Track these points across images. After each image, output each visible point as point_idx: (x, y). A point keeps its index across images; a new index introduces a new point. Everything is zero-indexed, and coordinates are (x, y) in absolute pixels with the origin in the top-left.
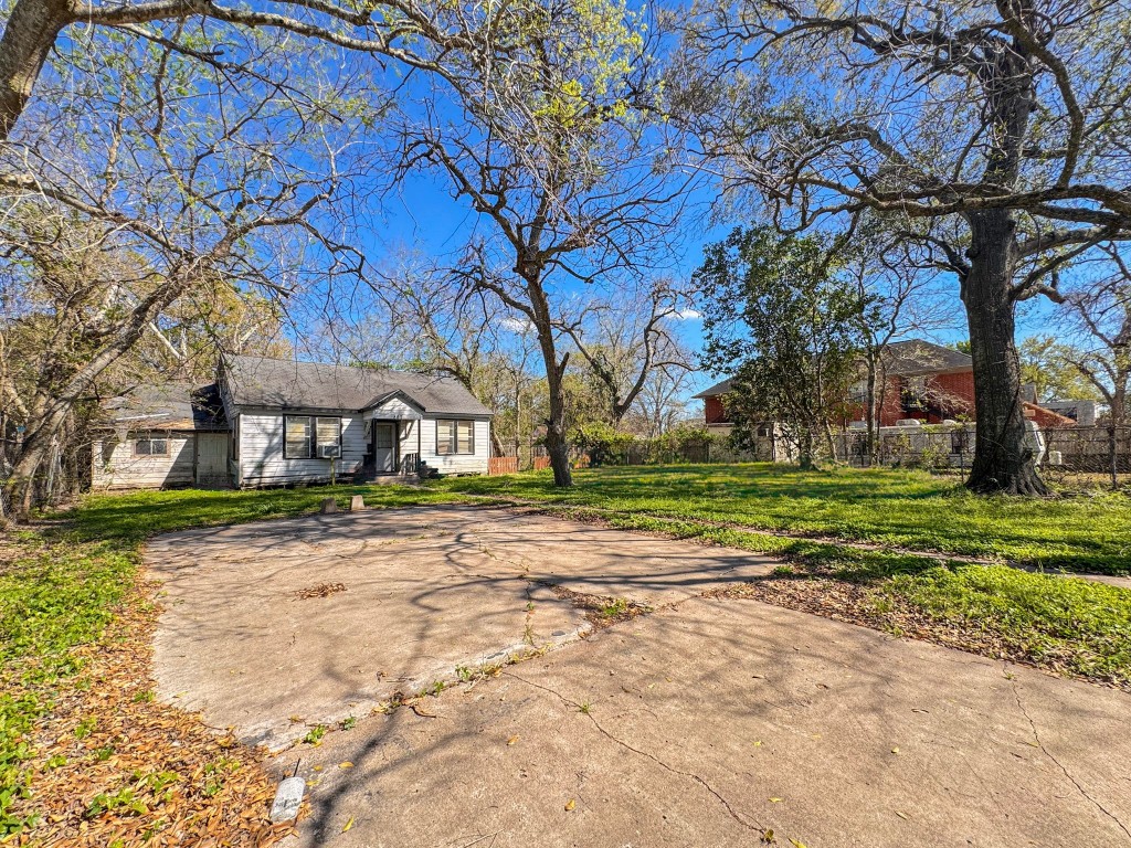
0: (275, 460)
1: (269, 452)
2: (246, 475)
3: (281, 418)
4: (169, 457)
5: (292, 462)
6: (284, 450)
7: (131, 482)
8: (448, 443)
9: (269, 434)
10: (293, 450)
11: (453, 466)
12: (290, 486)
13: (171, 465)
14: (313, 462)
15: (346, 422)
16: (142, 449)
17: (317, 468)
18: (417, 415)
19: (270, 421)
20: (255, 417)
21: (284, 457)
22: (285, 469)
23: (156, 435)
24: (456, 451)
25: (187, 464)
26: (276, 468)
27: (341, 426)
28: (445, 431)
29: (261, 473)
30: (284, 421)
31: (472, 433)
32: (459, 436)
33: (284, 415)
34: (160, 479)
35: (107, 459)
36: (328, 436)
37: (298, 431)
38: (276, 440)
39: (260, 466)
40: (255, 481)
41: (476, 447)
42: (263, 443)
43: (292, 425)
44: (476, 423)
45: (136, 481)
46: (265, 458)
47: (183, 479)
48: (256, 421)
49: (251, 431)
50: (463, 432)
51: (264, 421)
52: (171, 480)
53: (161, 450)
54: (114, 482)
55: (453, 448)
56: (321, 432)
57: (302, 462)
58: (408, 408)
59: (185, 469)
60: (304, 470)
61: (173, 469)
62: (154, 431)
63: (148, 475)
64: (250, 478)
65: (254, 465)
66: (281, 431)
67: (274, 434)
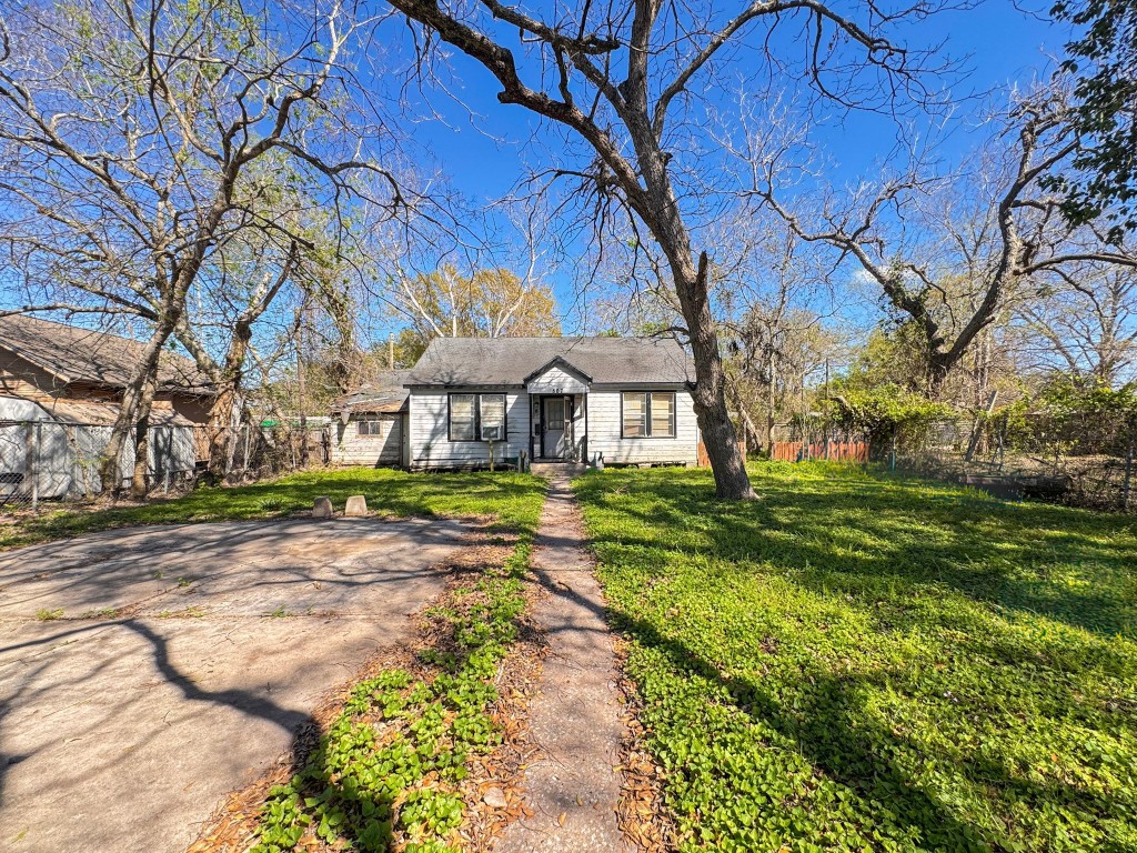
0: (440, 441)
1: (435, 433)
2: (416, 457)
3: (446, 397)
4: (382, 437)
5: (457, 444)
6: (449, 432)
7: (356, 458)
8: (639, 423)
9: (435, 415)
10: (458, 431)
11: (643, 453)
12: (456, 470)
13: (383, 444)
14: (477, 445)
15: (511, 399)
16: (363, 431)
17: (480, 451)
18: (583, 388)
19: (436, 402)
20: (423, 397)
21: (449, 438)
22: (450, 451)
23: (372, 417)
24: (649, 432)
25: (395, 444)
26: (442, 450)
27: (506, 404)
28: (634, 407)
29: (428, 455)
30: (449, 399)
31: (673, 408)
32: (653, 412)
33: (449, 394)
34: (375, 457)
35: (340, 439)
36: (493, 415)
37: (463, 411)
38: (441, 421)
39: (428, 448)
40: (423, 463)
41: (678, 428)
42: (429, 425)
43: (458, 404)
44: (678, 395)
45: (360, 458)
46: (432, 439)
47: (391, 458)
48: (423, 402)
49: (419, 412)
50: (660, 408)
51: (430, 402)
52: (383, 459)
53: (376, 431)
54: (345, 458)
55: (646, 428)
56: (486, 413)
57: (465, 445)
58: (570, 379)
59: (393, 448)
60: (468, 453)
61: (385, 449)
62: (369, 413)
63: (367, 454)
64: (419, 460)
65: (422, 447)
66: (446, 411)
67: (440, 415)
